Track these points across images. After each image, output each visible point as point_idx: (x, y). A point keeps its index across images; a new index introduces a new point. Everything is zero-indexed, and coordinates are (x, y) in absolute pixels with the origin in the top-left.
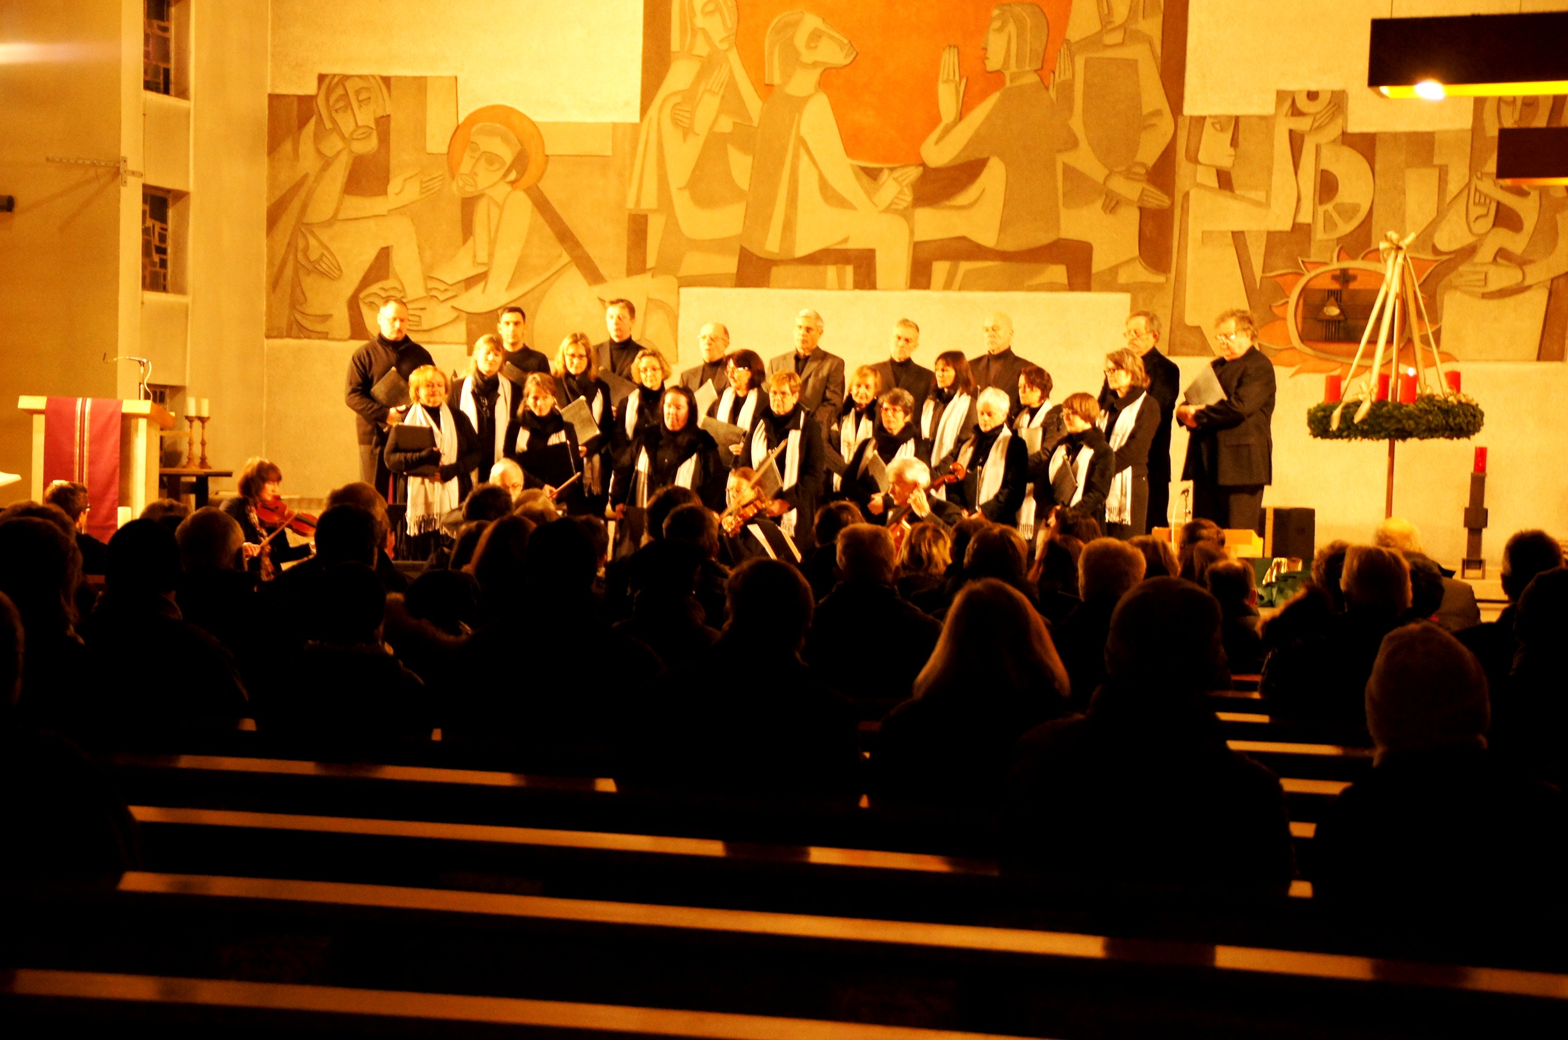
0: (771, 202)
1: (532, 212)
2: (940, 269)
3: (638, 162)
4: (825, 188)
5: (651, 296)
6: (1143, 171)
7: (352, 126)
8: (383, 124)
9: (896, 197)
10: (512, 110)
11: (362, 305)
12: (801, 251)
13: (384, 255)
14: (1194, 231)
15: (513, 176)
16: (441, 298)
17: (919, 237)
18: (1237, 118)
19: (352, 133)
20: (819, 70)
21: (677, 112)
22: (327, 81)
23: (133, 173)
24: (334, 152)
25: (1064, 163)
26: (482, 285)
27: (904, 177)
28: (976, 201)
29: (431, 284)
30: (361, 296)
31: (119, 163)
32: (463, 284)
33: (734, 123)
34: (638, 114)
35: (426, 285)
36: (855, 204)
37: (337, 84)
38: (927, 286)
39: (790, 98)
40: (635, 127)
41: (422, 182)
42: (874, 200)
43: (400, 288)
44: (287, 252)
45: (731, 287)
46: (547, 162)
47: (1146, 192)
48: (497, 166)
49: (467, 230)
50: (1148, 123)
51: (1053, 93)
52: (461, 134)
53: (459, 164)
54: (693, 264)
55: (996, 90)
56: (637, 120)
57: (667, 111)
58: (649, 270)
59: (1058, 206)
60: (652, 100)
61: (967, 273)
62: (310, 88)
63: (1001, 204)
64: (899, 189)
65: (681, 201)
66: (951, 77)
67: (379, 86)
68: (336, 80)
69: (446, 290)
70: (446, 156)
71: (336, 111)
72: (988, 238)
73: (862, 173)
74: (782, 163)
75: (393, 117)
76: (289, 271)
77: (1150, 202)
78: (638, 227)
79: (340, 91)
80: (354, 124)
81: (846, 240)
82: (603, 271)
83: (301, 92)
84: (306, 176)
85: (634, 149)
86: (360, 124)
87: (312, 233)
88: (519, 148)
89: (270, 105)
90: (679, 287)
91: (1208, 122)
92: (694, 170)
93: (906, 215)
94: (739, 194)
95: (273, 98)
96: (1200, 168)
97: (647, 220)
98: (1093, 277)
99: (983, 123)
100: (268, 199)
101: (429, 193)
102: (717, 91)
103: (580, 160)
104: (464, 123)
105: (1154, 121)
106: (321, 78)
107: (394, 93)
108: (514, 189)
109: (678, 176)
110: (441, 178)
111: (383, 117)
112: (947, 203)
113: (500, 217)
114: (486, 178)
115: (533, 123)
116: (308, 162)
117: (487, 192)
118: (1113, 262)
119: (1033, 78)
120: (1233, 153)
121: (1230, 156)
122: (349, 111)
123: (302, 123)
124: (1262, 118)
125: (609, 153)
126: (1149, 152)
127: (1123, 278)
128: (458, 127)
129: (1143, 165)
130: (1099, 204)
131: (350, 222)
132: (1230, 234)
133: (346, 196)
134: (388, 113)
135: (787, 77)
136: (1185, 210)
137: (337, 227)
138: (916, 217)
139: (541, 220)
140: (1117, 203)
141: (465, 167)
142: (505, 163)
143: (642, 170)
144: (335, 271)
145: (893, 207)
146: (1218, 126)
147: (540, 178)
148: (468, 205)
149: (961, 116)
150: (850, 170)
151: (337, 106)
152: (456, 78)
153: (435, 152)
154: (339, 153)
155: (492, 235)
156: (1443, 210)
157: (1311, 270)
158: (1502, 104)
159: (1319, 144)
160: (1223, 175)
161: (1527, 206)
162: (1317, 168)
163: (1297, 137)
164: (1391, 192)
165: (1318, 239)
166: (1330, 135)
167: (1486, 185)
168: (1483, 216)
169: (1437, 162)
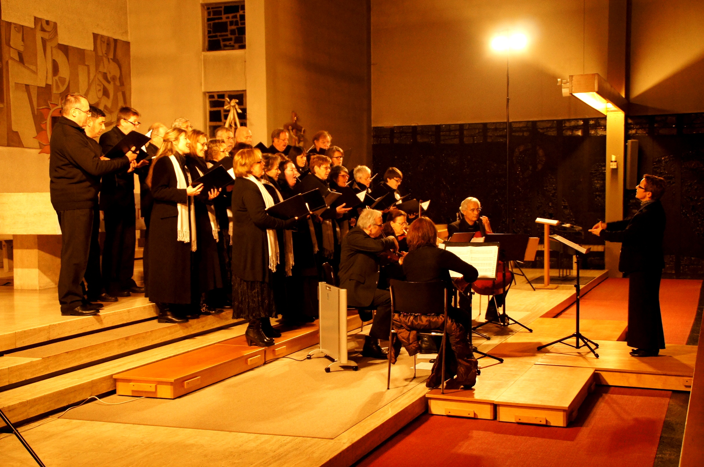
18: (23, 27)
96: (11, 49)
120: (23, 45)
132: (24, 86)
136: (7, 70)
156: (90, 85)
157: (53, 107)
158: (102, 42)
159: (51, 47)
160: (20, 54)
161: (111, 88)
162: (52, 58)
163: (44, 42)
164: (74, 75)
165: (54, 93)
166: (54, 44)
167: (100, 77)
168: (100, 90)
169: (86, 63)
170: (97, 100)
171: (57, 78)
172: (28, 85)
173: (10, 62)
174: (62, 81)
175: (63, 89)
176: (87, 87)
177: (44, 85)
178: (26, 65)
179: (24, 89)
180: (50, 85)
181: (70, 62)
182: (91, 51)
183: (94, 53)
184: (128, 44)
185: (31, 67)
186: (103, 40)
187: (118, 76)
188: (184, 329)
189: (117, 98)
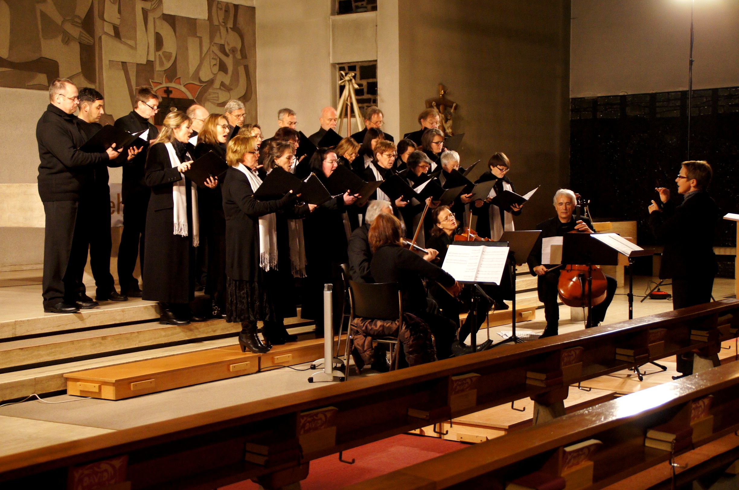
14: (105, 61)
47: (82, 34)
72: (3, 53)
118: (70, 74)
126: (82, 10)
132: (121, 63)
136: (100, 47)
156: (202, 60)
157: (155, 86)
158: (218, 9)
159: (154, 18)
160: (116, 29)
161: (229, 62)
162: (155, 31)
163: (145, 13)
164: (183, 48)
165: (157, 69)
166: (158, 14)
167: (216, 49)
168: (215, 65)
169: (198, 35)
170: (211, 76)
171: (160, 53)
172: (126, 63)
173: (103, 37)
174: (168, 56)
175: (168, 65)
176: (199, 62)
177: (144, 62)
178: (123, 40)
179: (121, 67)
180: (153, 61)
181: (177, 34)
182: (204, 20)
183: (208, 22)
184: (253, 9)
185: (130, 42)
186: (220, 6)
187: (239, 46)
188: (186, 332)
189: (238, 73)
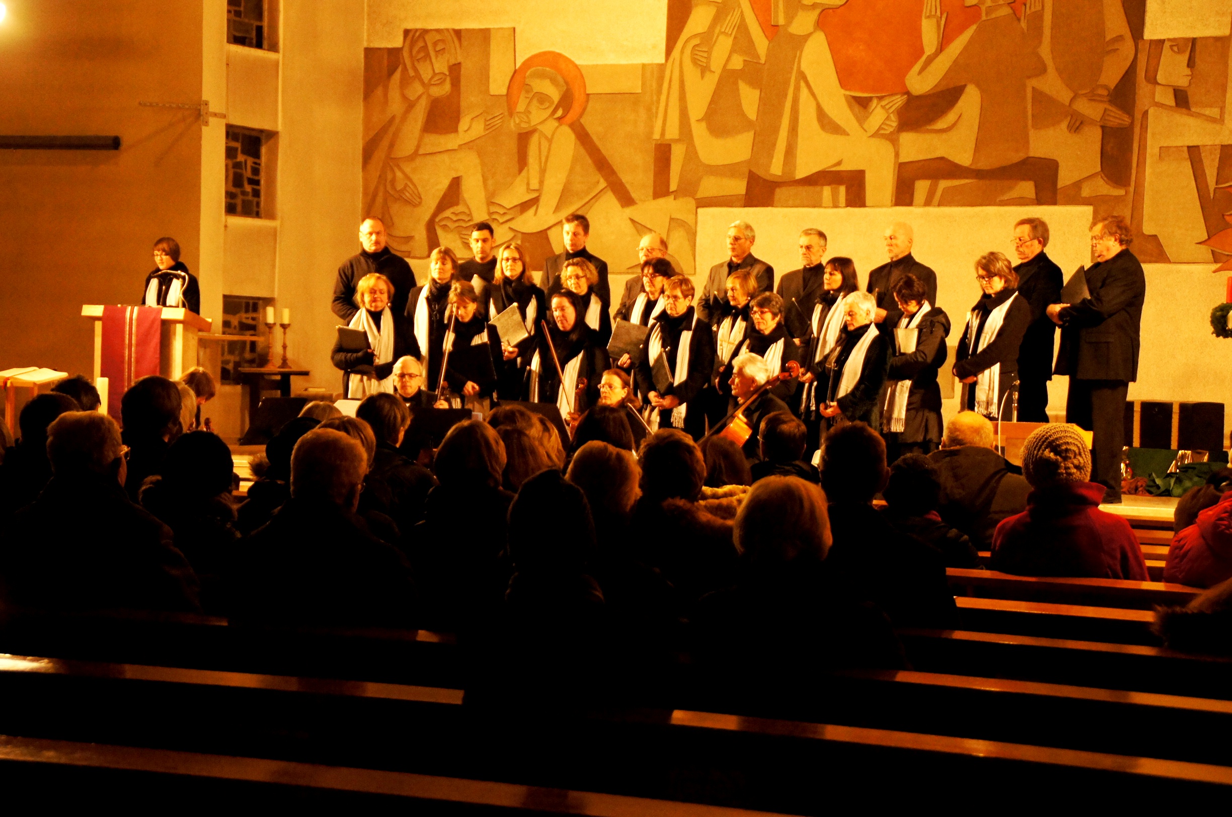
0: (776, 130)
1: (575, 144)
2: (922, 187)
3: (663, 97)
4: (822, 116)
5: (673, 217)
6: (1105, 93)
7: (430, 73)
8: (455, 70)
9: (882, 124)
10: (560, 55)
11: (437, 228)
12: (800, 174)
13: (456, 183)
14: (1152, 149)
15: (560, 113)
16: (501, 220)
17: (902, 160)
18: (1194, 41)
19: (431, 79)
20: (818, 11)
21: (697, 53)
22: (411, 35)
23: (215, 115)
24: (417, 96)
25: (1033, 88)
26: (534, 208)
27: (891, 104)
28: (954, 125)
29: (493, 209)
30: (437, 220)
31: (200, 105)
32: (519, 208)
33: (745, 61)
34: (663, 55)
35: (489, 209)
36: (847, 130)
37: (419, 36)
38: (910, 203)
39: (792, 36)
40: (661, 67)
41: (486, 120)
42: (864, 126)
43: (467, 211)
44: (379, 182)
45: (741, 207)
46: (587, 101)
47: (1108, 112)
48: (547, 104)
49: (522, 161)
50: (1110, 48)
51: (1023, 24)
52: (518, 78)
53: (516, 104)
54: (709, 187)
55: (973, 23)
56: (663, 61)
57: (688, 51)
58: (673, 192)
59: (1026, 126)
60: (675, 43)
61: (946, 190)
62: (397, 42)
63: (976, 127)
64: (886, 115)
65: (699, 131)
66: (933, 13)
67: (452, 38)
68: (418, 34)
69: (505, 213)
70: (505, 97)
71: (418, 60)
72: (964, 158)
73: (854, 103)
74: (786, 95)
75: (463, 65)
76: (380, 199)
77: (1110, 121)
78: (663, 154)
79: (421, 44)
80: (432, 72)
81: (839, 163)
82: (633, 195)
83: (390, 46)
84: (393, 118)
85: (660, 86)
86: (437, 71)
87: (398, 166)
88: (565, 88)
89: (366, 57)
90: (697, 207)
91: (1167, 45)
92: (710, 104)
93: (892, 139)
94: (748, 125)
95: (368, 51)
96: (1158, 88)
97: (670, 150)
98: (1058, 192)
99: (961, 53)
100: (364, 137)
101: (491, 130)
102: (730, 33)
103: (614, 97)
104: (520, 68)
105: (1116, 46)
106: (407, 32)
107: (465, 43)
108: (561, 125)
109: (697, 108)
110: (501, 116)
111: (455, 65)
112: (929, 127)
113: (549, 149)
114: (538, 115)
115: (576, 66)
116: (396, 106)
117: (539, 127)
118: (1076, 177)
119: (1005, 11)
120: (1190, 73)
121: (1188, 76)
122: (428, 62)
123: (391, 73)
124: (1217, 39)
125: (639, 91)
126: (1111, 76)
127: (1086, 192)
128: (515, 72)
129: (1105, 87)
130: (1064, 125)
131: (428, 156)
133: (426, 135)
134: (459, 61)
135: (790, 19)
136: (1144, 128)
137: (418, 161)
138: (901, 140)
139: (582, 151)
140: (1081, 123)
141: (521, 107)
142: (553, 102)
143: (667, 105)
144: (415, 197)
145: (882, 132)
146: (1175, 49)
147: (581, 115)
148: (524, 138)
149: (941, 48)
150: (843, 100)
151: (419, 57)
152: (514, 29)
153: (497, 93)
154: (419, 97)
155: (543, 164)
